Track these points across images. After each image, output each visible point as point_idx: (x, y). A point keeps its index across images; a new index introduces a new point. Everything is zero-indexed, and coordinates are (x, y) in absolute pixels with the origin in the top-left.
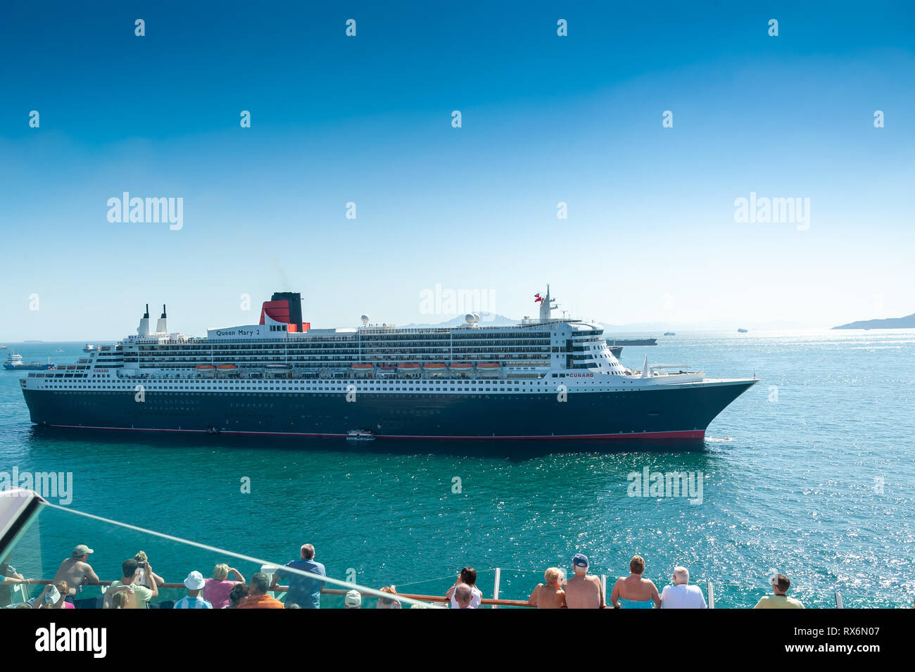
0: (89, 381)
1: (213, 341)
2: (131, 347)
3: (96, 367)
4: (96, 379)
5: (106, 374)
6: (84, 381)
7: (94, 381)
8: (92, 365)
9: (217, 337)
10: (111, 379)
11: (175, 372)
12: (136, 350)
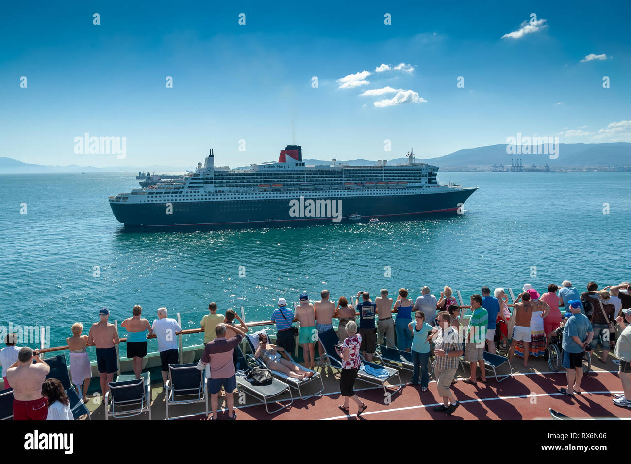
0: (184, 196)
1: (262, 171)
2: (208, 175)
3: (189, 187)
4: (189, 194)
5: (196, 191)
6: (180, 196)
7: (187, 196)
8: (186, 186)
9: (263, 169)
10: (200, 194)
11: (236, 189)
12: (212, 176)
